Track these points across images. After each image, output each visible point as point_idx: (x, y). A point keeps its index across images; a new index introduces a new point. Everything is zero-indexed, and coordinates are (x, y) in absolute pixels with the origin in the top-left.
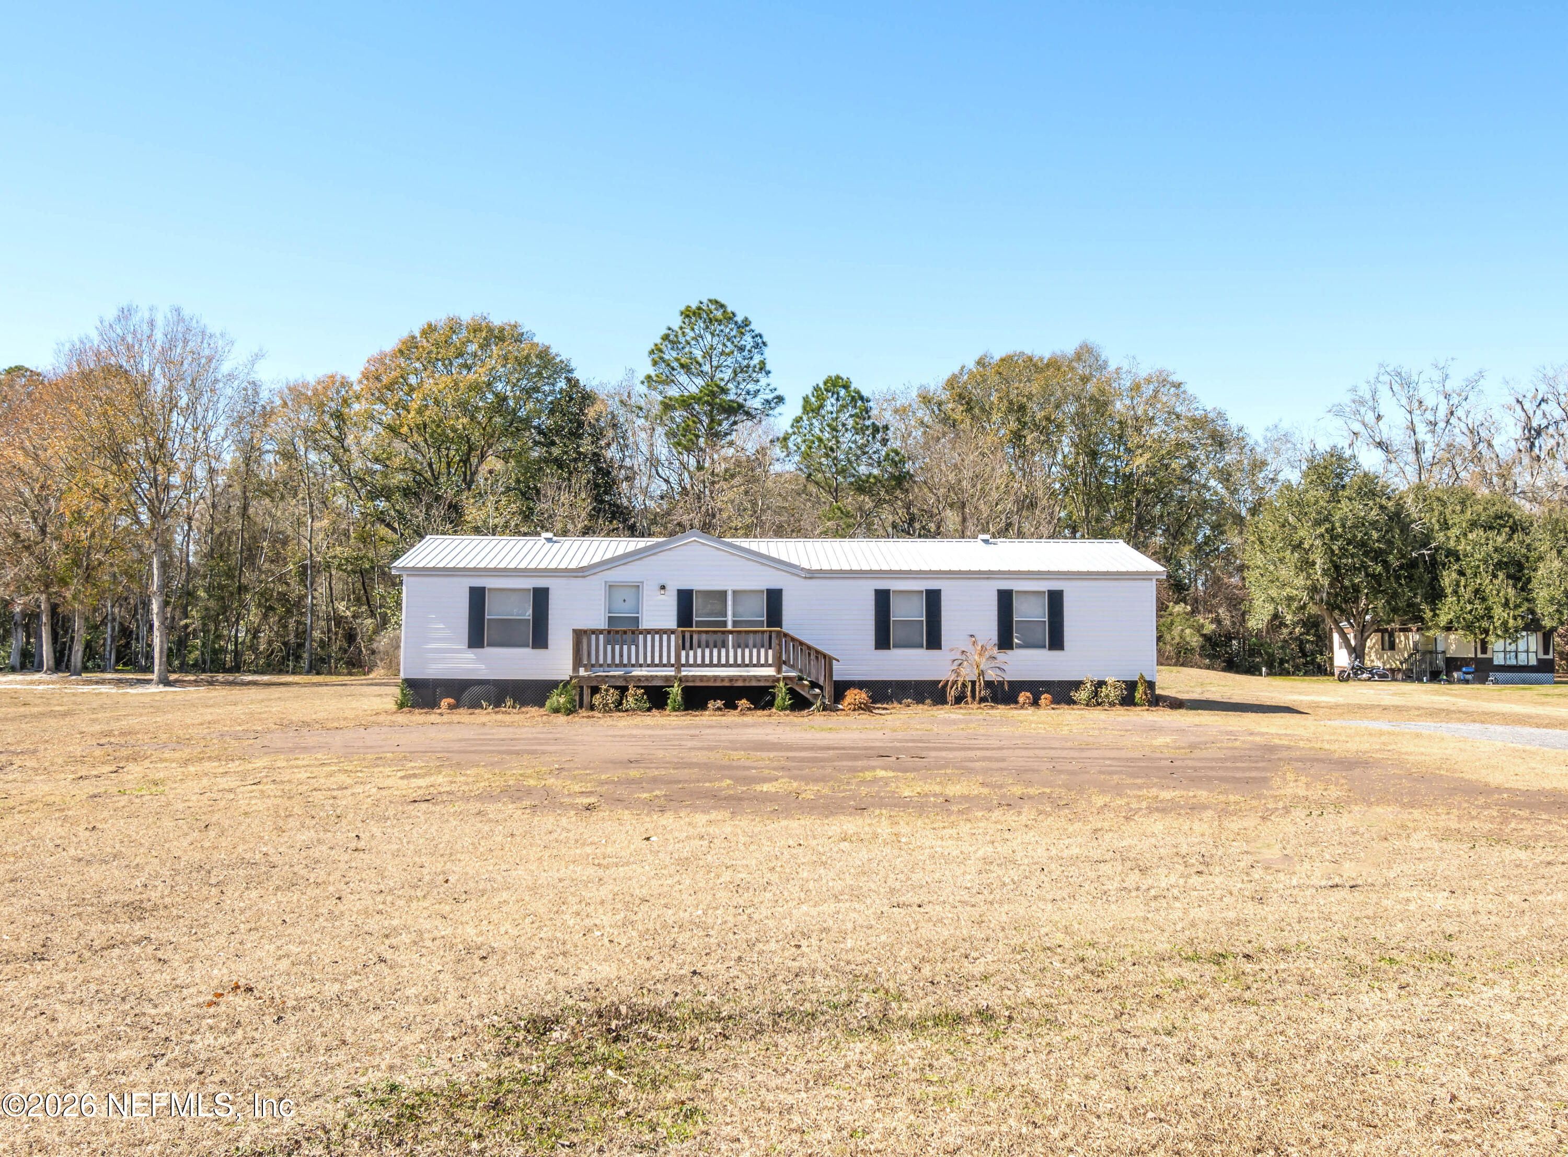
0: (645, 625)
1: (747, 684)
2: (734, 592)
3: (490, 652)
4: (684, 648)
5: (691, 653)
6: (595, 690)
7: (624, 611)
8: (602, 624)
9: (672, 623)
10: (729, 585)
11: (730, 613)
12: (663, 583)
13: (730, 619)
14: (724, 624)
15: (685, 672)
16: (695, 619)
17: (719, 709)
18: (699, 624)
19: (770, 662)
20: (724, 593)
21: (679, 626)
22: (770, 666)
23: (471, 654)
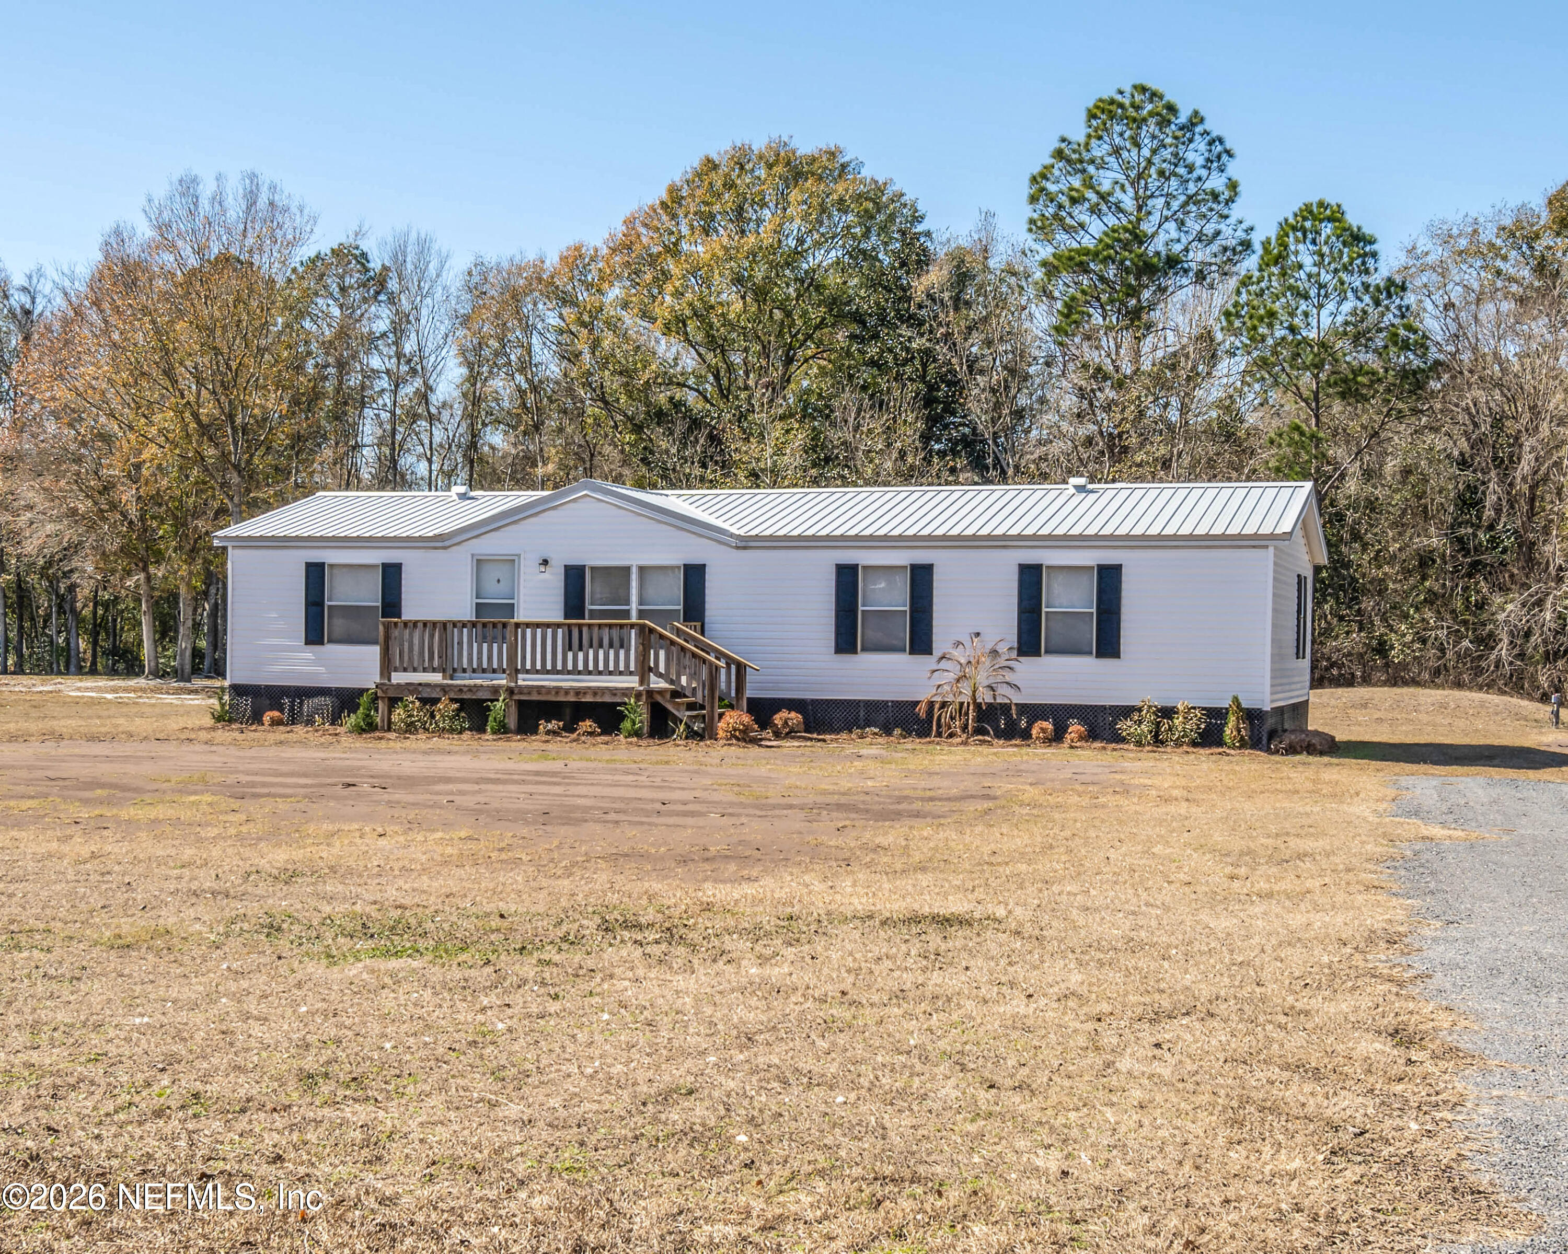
0: (521, 616)
1: (599, 699)
2: (642, 569)
3: (331, 650)
4: (570, 649)
5: (581, 655)
6: (393, 702)
7: (495, 595)
8: (468, 614)
9: (557, 616)
10: (634, 560)
11: (634, 598)
12: (545, 556)
13: (634, 607)
14: (628, 612)
15: (523, 681)
16: (589, 607)
17: (554, 733)
18: (593, 615)
19: (632, 668)
20: (627, 569)
21: (566, 617)
22: (631, 673)
23: (310, 653)
